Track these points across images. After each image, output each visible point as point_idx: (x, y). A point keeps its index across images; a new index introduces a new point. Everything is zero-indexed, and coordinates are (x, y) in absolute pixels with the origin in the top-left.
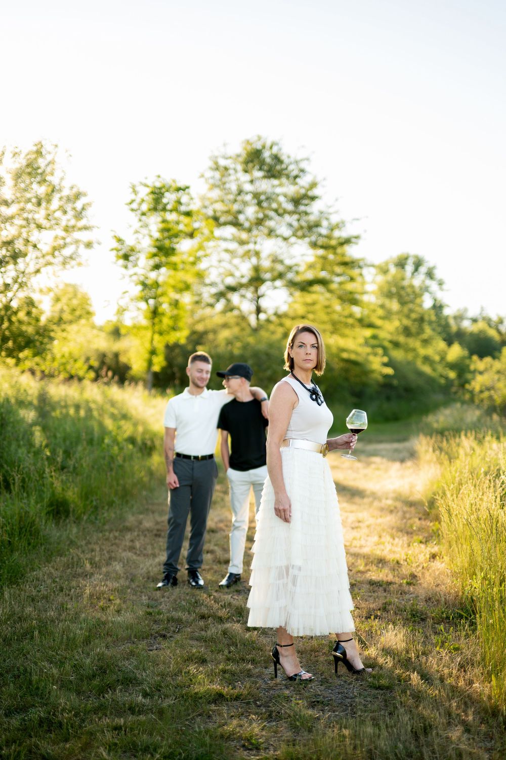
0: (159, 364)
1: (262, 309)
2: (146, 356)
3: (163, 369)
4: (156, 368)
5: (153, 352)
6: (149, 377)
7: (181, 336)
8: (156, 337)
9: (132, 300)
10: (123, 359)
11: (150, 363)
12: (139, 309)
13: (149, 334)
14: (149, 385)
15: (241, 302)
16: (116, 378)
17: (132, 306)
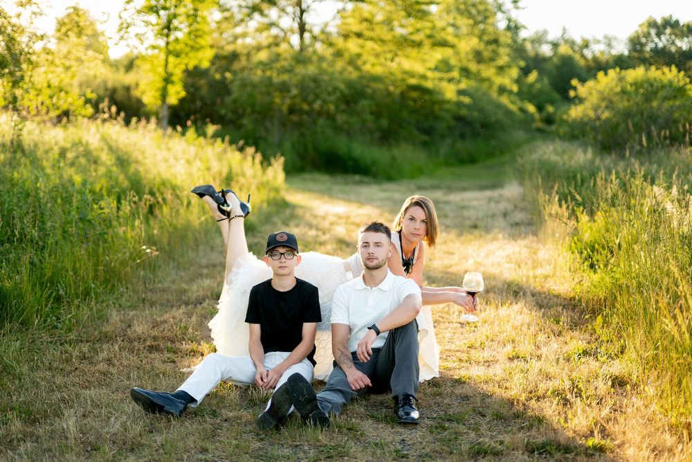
0: (176, 94)
1: (307, 27)
2: (160, 84)
3: (182, 101)
4: (173, 100)
5: (168, 80)
6: (165, 113)
7: (204, 59)
8: (172, 59)
9: (139, 12)
10: (136, 93)
11: (164, 95)
12: (147, 23)
13: (163, 56)
14: (165, 122)
15: (280, 17)
16: (122, 114)
17: (139, 20)
